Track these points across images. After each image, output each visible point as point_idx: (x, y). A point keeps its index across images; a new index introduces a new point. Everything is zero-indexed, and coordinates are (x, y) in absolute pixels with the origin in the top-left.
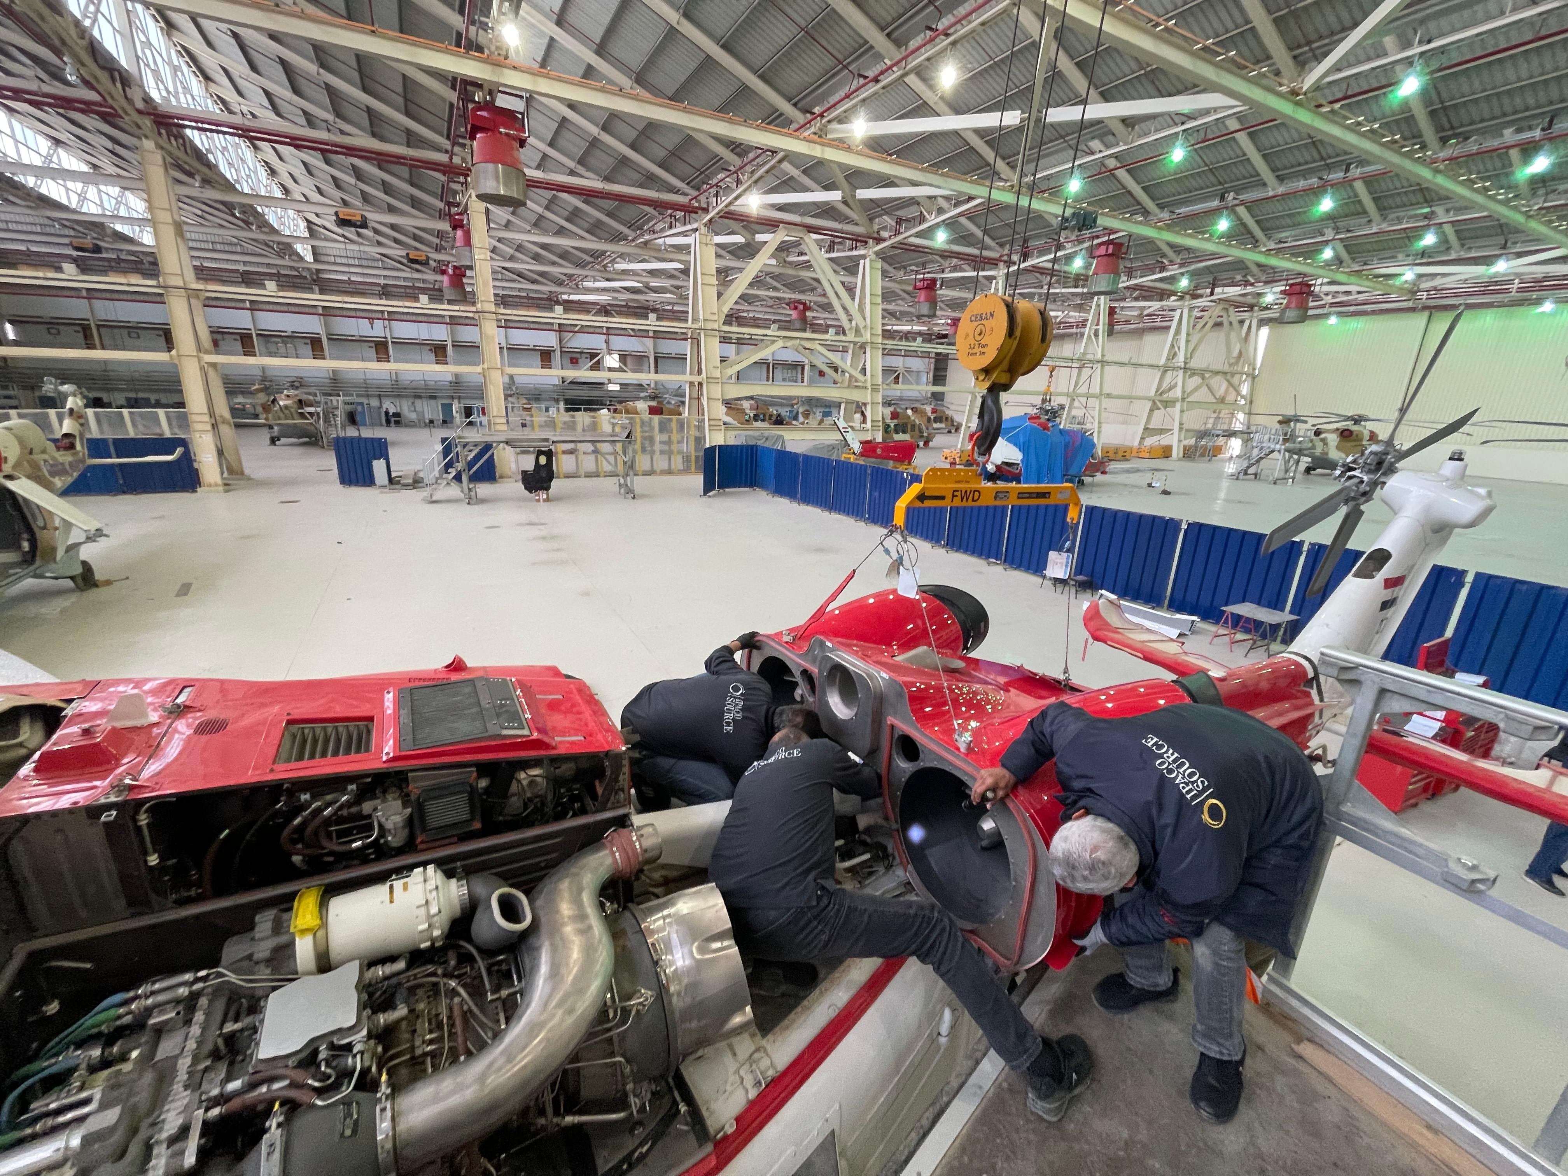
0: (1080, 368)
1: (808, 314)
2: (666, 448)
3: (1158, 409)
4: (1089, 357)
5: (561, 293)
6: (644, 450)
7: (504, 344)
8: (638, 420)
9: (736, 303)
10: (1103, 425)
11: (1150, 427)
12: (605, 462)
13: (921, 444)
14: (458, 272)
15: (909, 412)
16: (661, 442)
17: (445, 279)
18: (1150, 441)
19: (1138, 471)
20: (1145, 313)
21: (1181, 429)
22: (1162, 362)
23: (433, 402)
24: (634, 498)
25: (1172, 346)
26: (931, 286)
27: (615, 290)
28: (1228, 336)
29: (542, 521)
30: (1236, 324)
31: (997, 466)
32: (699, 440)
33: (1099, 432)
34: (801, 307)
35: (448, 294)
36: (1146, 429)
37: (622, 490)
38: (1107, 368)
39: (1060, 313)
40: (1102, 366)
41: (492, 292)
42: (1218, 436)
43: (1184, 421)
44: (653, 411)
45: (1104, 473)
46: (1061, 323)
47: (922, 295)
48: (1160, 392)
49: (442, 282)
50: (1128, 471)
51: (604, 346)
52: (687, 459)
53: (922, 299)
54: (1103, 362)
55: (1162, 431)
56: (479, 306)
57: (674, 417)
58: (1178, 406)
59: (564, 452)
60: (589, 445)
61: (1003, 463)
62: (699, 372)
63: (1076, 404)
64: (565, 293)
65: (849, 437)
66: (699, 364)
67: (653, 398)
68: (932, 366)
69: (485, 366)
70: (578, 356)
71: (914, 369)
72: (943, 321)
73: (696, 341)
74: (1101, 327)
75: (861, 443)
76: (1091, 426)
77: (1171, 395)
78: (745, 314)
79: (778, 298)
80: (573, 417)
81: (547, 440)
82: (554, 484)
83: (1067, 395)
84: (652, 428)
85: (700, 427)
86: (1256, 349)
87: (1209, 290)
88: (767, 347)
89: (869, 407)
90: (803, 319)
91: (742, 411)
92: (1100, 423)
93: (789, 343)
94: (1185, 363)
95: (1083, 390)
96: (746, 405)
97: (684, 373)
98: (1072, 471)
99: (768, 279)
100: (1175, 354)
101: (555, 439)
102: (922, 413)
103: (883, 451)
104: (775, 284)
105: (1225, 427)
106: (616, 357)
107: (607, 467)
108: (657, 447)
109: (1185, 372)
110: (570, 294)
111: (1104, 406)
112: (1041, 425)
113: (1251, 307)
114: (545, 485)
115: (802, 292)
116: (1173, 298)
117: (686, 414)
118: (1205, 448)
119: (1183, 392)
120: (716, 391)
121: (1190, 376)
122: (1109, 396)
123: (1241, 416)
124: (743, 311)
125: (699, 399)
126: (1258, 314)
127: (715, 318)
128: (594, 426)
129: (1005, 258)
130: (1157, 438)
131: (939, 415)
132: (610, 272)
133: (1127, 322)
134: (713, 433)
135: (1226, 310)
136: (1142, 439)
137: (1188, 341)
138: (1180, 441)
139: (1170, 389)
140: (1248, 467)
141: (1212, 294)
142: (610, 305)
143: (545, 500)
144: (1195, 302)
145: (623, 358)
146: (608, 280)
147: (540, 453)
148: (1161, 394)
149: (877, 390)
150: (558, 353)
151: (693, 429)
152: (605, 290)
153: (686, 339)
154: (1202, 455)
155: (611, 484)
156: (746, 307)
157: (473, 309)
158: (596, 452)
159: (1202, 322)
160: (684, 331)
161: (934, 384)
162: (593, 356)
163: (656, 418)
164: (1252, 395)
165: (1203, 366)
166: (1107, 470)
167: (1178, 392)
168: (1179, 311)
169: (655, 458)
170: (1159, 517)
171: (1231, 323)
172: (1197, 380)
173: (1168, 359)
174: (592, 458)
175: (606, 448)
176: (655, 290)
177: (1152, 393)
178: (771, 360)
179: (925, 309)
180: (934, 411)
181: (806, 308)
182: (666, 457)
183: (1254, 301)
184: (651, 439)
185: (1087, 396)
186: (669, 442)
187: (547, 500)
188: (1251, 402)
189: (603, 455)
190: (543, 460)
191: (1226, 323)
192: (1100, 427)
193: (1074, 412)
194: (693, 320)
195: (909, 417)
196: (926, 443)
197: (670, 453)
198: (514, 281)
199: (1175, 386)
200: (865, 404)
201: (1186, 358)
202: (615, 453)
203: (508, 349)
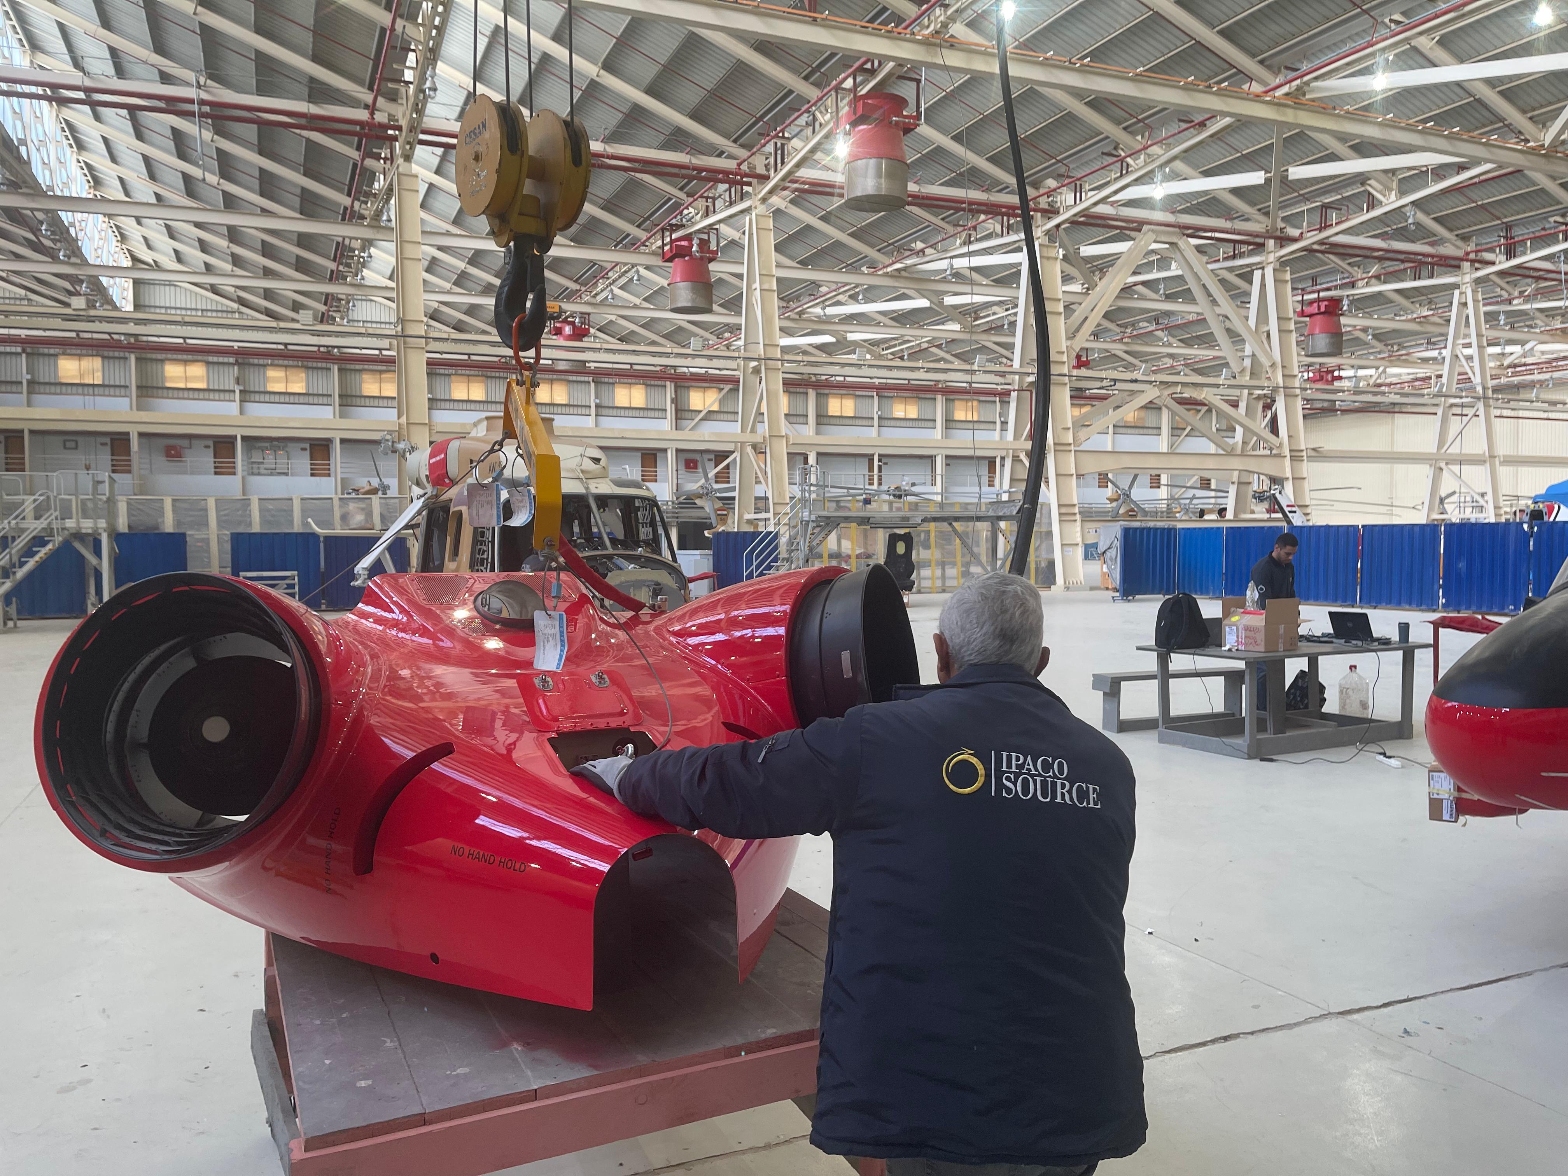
26: (1333, 308)
129: (1472, 256)
190: (901, 548)
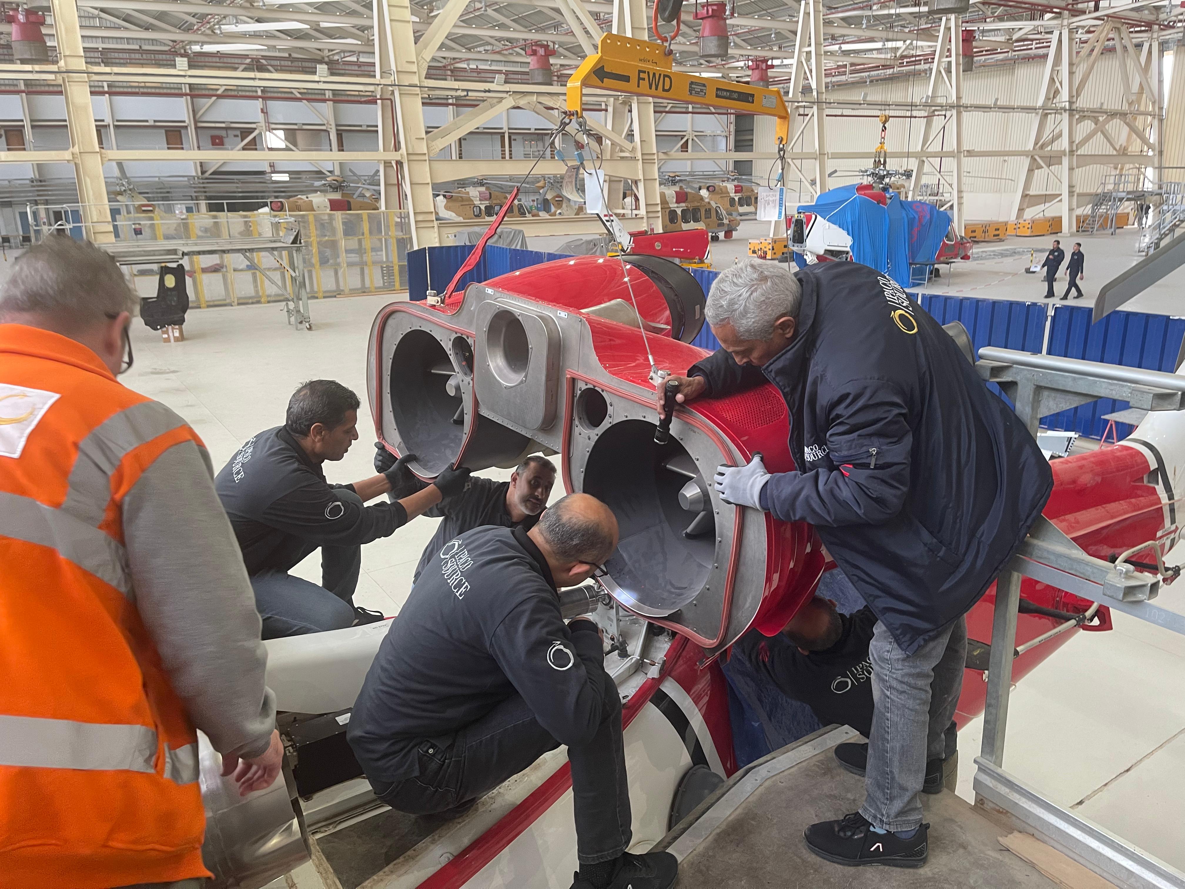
0: (929, 118)
1: (552, 61)
2: (354, 258)
3: (1040, 167)
4: (940, 100)
5: (191, 43)
6: (324, 261)
7: (108, 120)
8: (311, 219)
9: (442, 46)
10: (965, 195)
11: (1031, 193)
12: (267, 282)
13: (721, 235)
14: (32, 18)
15: (704, 193)
16: (347, 251)
17: (14, 30)
18: (1030, 213)
19: (1014, 253)
20: (1015, 37)
21: (1071, 193)
22: (1040, 103)
23: (7, 211)
24: (310, 329)
25: (1052, 80)
27: (269, 35)
28: (1123, 66)
29: (173, 368)
30: (1131, 49)
31: (819, 257)
32: (403, 243)
33: (960, 204)
34: (541, 51)
35: (20, 49)
36: (1025, 196)
37: (293, 319)
38: (966, 116)
39: (900, 44)
40: (959, 114)
41: (80, 45)
42: (1121, 200)
43: (1077, 182)
44: (335, 205)
45: (966, 257)
46: (903, 57)
47: (706, 27)
48: (1040, 145)
49: (9, 34)
50: (1002, 255)
51: (261, 117)
52: (387, 272)
53: (707, 33)
54: (959, 107)
55: (1046, 198)
56: (62, 63)
57: (364, 213)
58: (1065, 161)
59: (204, 270)
60: (240, 256)
61: (827, 251)
62: (397, 148)
63: (927, 168)
64: (196, 43)
65: (616, 226)
66: (396, 136)
67: (337, 187)
68: (732, 128)
69: (76, 149)
70: (223, 133)
71: (708, 133)
72: (741, 64)
73: (389, 103)
74: (953, 59)
75: (631, 235)
76: (950, 196)
77: (1056, 147)
78: (464, 65)
79: (509, 40)
80: (215, 217)
81: (174, 252)
82: (189, 315)
83: (915, 155)
84: (334, 231)
85: (404, 226)
86: (1161, 82)
87: (1092, 4)
88: (492, 106)
89: (641, 185)
90: (546, 67)
91: (466, 201)
92: (960, 191)
93: (522, 102)
94: (1071, 103)
95: (935, 147)
96: (474, 192)
97: (377, 150)
98: (920, 259)
99: (490, 11)
100: (1057, 92)
101: (186, 250)
102: (724, 192)
103: (664, 245)
104: (502, 19)
105: (1130, 188)
106: (281, 134)
107: (272, 290)
108: (343, 258)
109: (1071, 116)
110: (203, 43)
111: (965, 168)
112: (873, 197)
113: (1149, 25)
114: (176, 317)
115: (543, 30)
116: (1048, 16)
117: (383, 208)
118: (1105, 217)
119: (1071, 142)
120: (423, 172)
121: (1079, 121)
122: (970, 153)
123: (1150, 172)
124: (461, 60)
125: (399, 185)
126: (1157, 34)
127: (414, 68)
128: (248, 231)
130: (1042, 207)
131: (745, 194)
132: (258, 8)
133: (993, 51)
134: (422, 231)
135: (1118, 29)
136: (1021, 210)
137: (1071, 73)
138: (1071, 210)
139: (1053, 141)
140: (1160, 239)
141: (1097, 8)
142: (264, 57)
143: (177, 339)
144: (1077, 21)
145: (291, 135)
146: (259, 21)
147: (164, 271)
148: (1042, 147)
149: (651, 162)
150: (192, 131)
151: (393, 228)
152: (256, 36)
153: (375, 102)
154: (1103, 227)
155: (278, 311)
156: (463, 54)
157: (54, 68)
158: (252, 267)
159: (1087, 47)
160: (371, 88)
161: (736, 151)
162: (245, 132)
163: (339, 215)
164: (1161, 143)
165: (1096, 105)
166: (969, 253)
167: (1064, 144)
168: (1056, 33)
169: (340, 273)
170: (1018, 303)
171: (1125, 47)
172: (1087, 126)
173: (1047, 98)
174: (248, 276)
175: (266, 260)
176: (329, 33)
177: (1030, 147)
178: (505, 129)
179: (712, 46)
180: (737, 190)
181: (550, 53)
182: (358, 270)
183: (1152, 18)
184: (333, 245)
185: (941, 155)
186: (360, 251)
187: (182, 338)
188: (1161, 153)
189: (263, 272)
190: (170, 281)
191: (1119, 48)
192: (960, 198)
193: (924, 180)
194: (382, 72)
195: (702, 199)
196: (728, 234)
197: (362, 266)
198: (118, 28)
199: (1060, 135)
200: (636, 182)
201: (1071, 96)
202: (282, 268)
203: (116, 127)
